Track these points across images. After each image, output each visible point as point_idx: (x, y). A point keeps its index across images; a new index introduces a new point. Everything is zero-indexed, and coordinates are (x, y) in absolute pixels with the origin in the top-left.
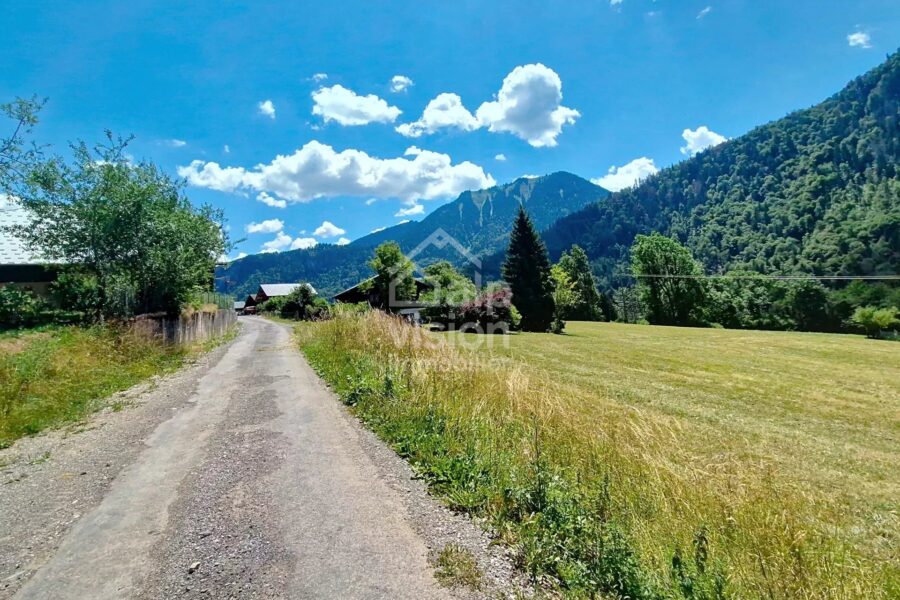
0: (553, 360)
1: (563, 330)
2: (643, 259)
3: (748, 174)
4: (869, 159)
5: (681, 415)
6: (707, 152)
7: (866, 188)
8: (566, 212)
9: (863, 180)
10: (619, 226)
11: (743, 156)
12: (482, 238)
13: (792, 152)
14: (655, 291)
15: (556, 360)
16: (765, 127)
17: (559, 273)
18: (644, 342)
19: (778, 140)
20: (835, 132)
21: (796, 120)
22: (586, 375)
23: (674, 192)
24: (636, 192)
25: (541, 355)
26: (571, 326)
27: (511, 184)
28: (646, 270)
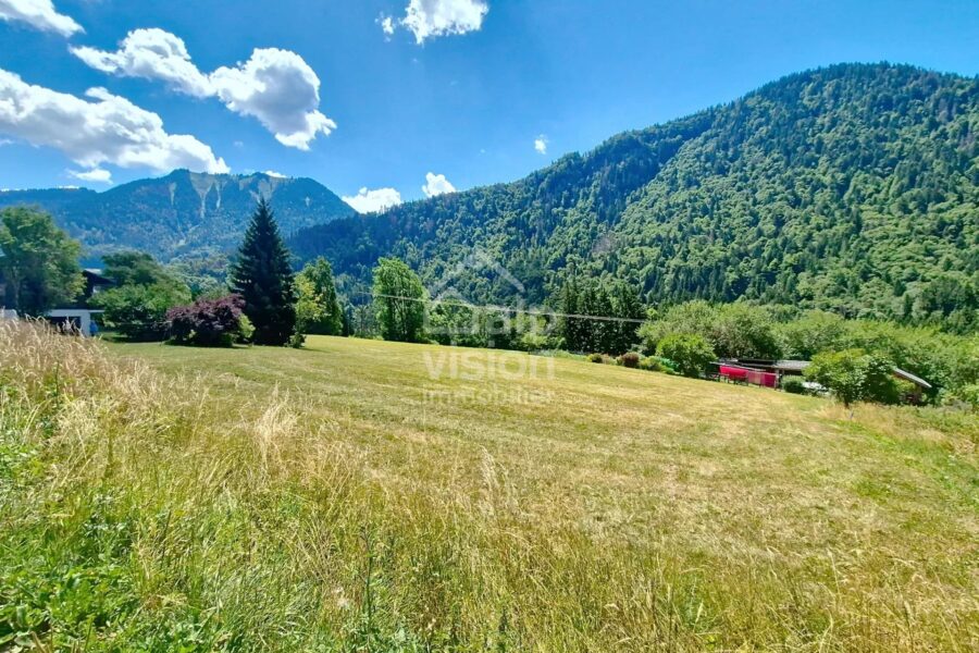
0: (296, 379)
1: (303, 344)
2: (383, 280)
3: (467, 222)
4: (534, 231)
5: (433, 429)
6: (441, 197)
7: (530, 250)
8: (311, 222)
9: (529, 245)
10: (362, 246)
11: (464, 207)
12: (202, 231)
13: (494, 214)
14: (391, 311)
15: (300, 378)
16: (480, 190)
17: (303, 284)
18: (385, 357)
19: (487, 201)
20: (520, 206)
21: (499, 190)
22: (336, 394)
23: (412, 225)
24: (382, 217)
25: (280, 373)
26: (312, 340)
27: (247, 177)
28: (384, 291)
